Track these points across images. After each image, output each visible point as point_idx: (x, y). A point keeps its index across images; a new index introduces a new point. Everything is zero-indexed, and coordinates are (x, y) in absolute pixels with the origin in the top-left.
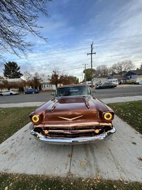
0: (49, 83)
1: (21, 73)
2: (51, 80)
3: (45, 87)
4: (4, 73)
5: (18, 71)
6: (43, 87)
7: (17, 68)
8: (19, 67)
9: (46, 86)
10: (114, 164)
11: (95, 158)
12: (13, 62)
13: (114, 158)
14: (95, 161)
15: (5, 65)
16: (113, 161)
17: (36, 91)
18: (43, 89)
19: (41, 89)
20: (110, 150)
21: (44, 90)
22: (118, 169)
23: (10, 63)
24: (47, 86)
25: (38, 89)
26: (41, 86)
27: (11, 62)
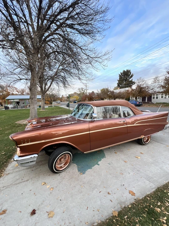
0: (162, 92)
1: (133, 81)
2: (163, 87)
3: (157, 98)
4: (118, 83)
5: (130, 80)
6: (154, 98)
7: (131, 75)
8: (132, 75)
9: (160, 96)
10: (9, 184)
11: (20, 171)
12: (127, 71)
13: (16, 184)
14: (17, 172)
15: (120, 75)
16: (13, 183)
17: (137, 103)
18: (154, 101)
19: (151, 100)
20: (27, 181)
21: (155, 103)
22: (3, 187)
23: (124, 71)
24: (162, 97)
25: (146, 101)
26: (151, 97)
27: (126, 70)
